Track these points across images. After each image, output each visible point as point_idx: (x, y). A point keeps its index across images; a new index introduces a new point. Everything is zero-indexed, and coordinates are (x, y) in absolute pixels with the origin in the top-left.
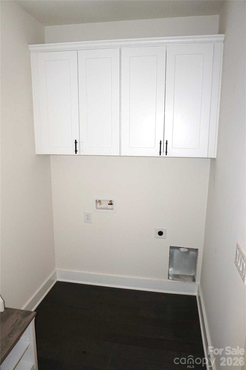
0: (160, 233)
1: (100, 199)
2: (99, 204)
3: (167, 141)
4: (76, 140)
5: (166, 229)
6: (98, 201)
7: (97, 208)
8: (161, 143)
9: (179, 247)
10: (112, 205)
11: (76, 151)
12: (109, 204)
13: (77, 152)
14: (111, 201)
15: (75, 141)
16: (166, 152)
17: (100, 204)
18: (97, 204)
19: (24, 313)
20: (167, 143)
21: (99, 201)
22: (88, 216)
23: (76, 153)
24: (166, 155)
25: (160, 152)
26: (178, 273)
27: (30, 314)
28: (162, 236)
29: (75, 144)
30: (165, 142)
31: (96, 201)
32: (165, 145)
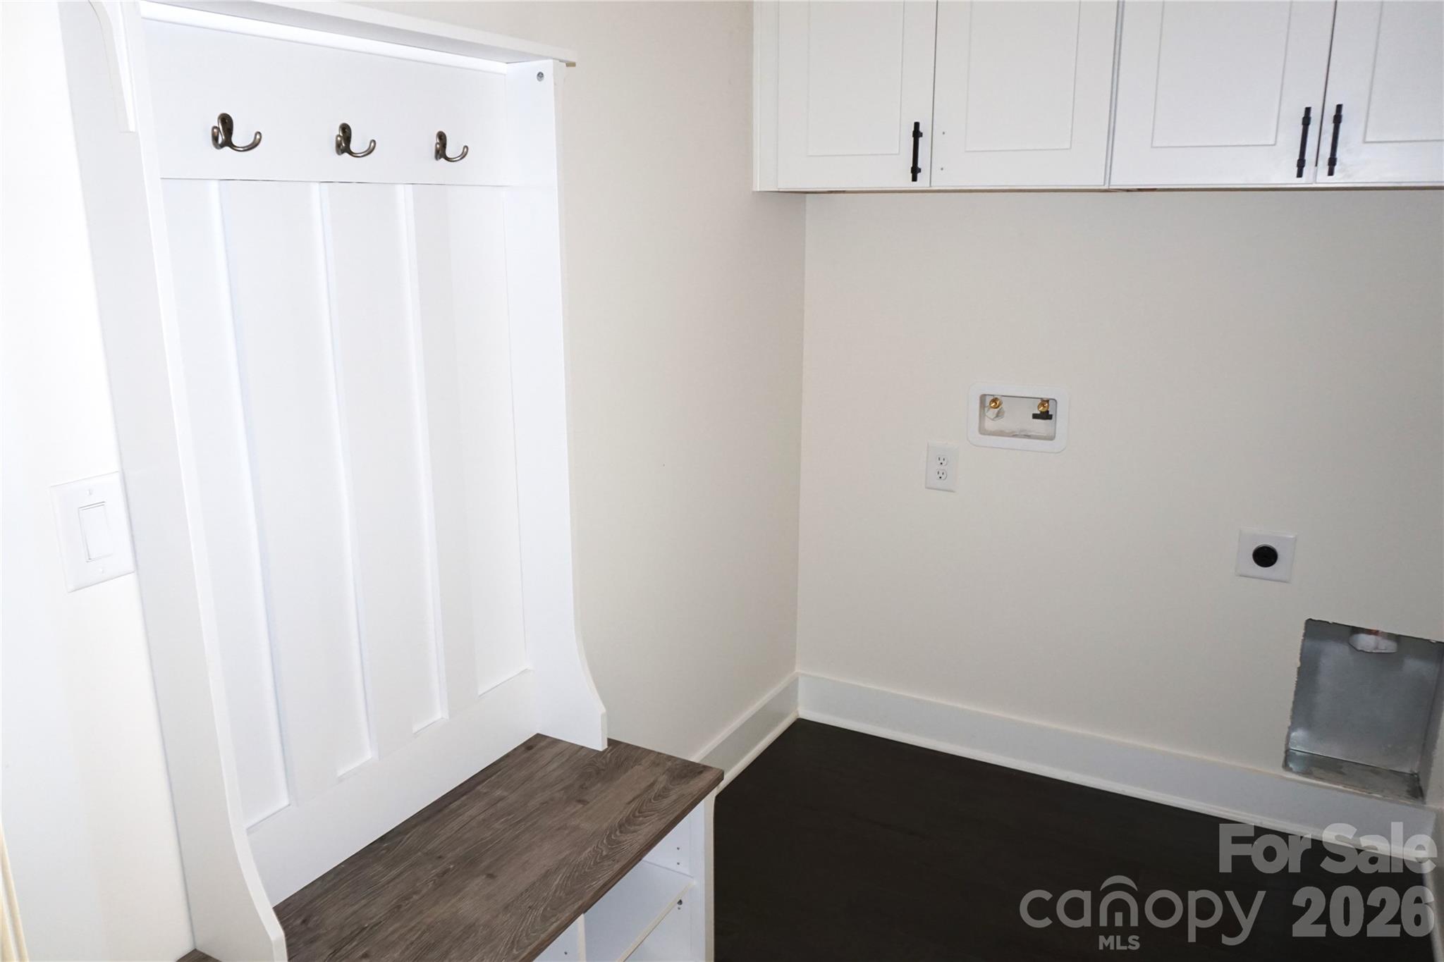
0: (1265, 556)
1: (997, 392)
2: (991, 413)
3: (1339, 107)
4: (917, 125)
5: (1295, 539)
6: (988, 399)
7: (983, 431)
8: (1306, 121)
9: (1354, 628)
10: (1048, 421)
11: (915, 171)
12: (1035, 416)
13: (919, 175)
14: (1048, 401)
15: (913, 129)
16: (1332, 162)
17: (997, 415)
18: (985, 415)
19: (678, 767)
20: (1337, 119)
21: (994, 400)
22: (942, 461)
23: (914, 179)
24: (1331, 173)
25: (1301, 164)
26: (1333, 750)
27: (701, 772)
28: (1273, 566)
29: (912, 139)
30: (1330, 112)
31: (983, 397)
32: (1329, 127)
